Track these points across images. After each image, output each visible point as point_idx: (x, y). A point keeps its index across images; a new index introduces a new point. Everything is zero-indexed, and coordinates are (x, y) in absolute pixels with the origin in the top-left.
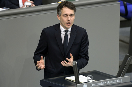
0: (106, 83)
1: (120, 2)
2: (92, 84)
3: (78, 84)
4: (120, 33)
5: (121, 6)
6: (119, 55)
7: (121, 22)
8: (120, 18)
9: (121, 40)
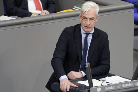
0: (121, 86)
1: (134, 10)
2: (106, 88)
3: (91, 87)
4: (134, 42)
5: (135, 13)
6: (134, 65)
7: (135, 29)
8: (134, 26)
9: (135, 50)
